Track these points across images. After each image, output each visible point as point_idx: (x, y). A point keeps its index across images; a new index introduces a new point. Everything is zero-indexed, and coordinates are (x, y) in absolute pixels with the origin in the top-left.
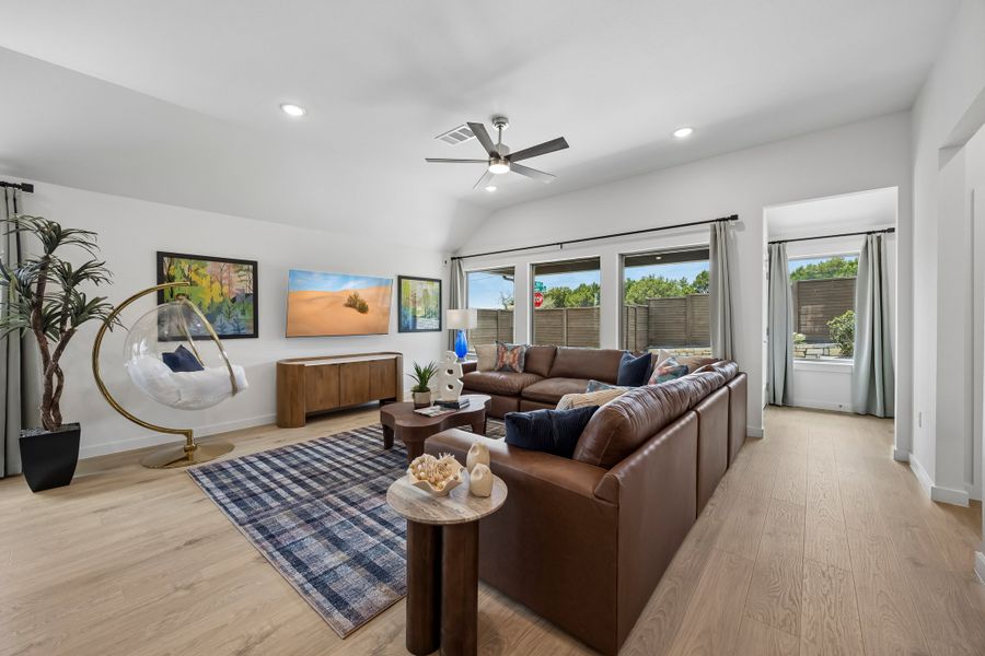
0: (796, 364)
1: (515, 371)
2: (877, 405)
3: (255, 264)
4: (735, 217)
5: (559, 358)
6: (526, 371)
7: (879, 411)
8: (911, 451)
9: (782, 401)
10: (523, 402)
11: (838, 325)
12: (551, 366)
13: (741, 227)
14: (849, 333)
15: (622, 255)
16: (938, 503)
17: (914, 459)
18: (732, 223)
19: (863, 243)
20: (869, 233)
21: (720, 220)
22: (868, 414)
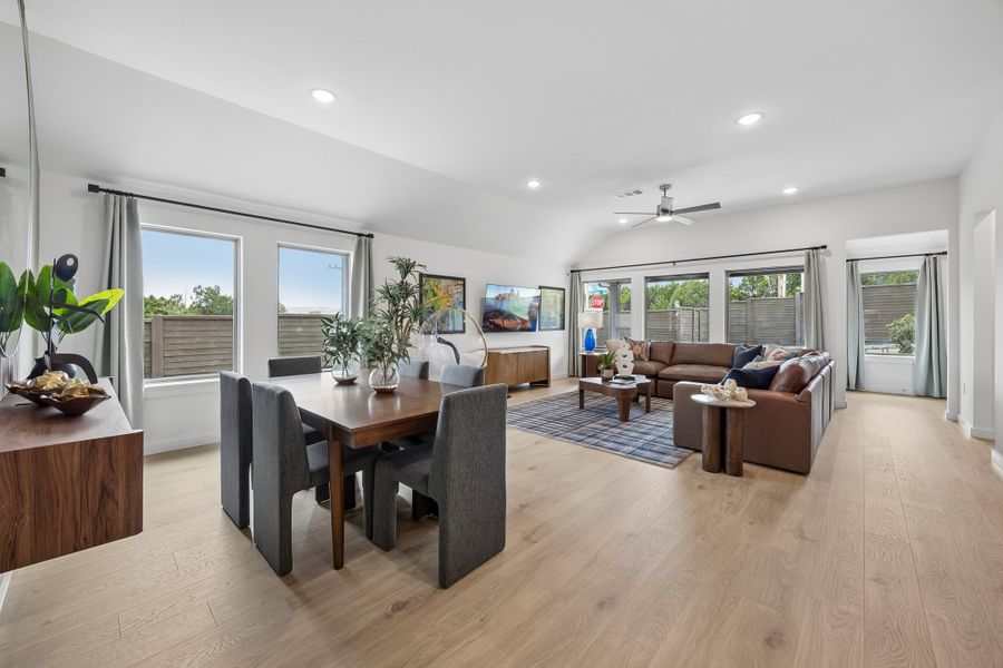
0: (866, 358)
1: (643, 360)
2: (933, 388)
3: (464, 280)
4: (824, 247)
5: (677, 350)
6: (650, 360)
7: (936, 393)
8: (959, 413)
9: (856, 386)
10: (659, 381)
11: (896, 326)
12: (672, 356)
13: (829, 254)
14: (909, 335)
15: (727, 272)
16: (975, 438)
17: (961, 417)
18: (822, 250)
19: (922, 263)
20: (927, 255)
21: (813, 249)
22: (927, 395)
